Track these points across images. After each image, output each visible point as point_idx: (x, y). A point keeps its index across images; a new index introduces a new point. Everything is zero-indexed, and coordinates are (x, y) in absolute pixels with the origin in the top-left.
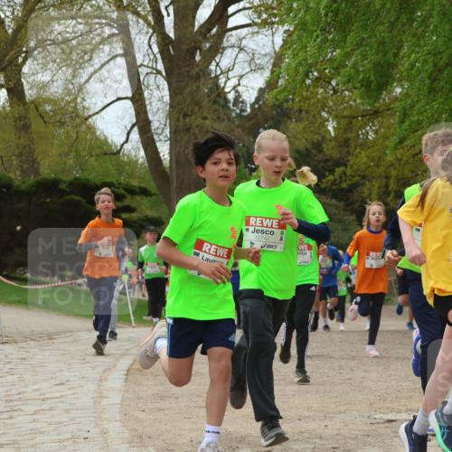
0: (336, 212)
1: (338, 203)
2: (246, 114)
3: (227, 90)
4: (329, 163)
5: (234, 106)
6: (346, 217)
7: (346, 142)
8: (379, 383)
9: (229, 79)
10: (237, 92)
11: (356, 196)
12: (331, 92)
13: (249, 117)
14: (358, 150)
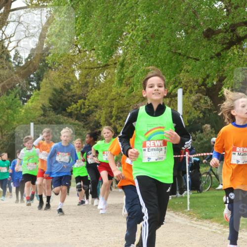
0: (78, 128)
1: (80, 123)
2: (22, 65)
3: (9, 49)
4: (75, 98)
5: (14, 60)
6: (84, 132)
7: (86, 84)
8: (96, 238)
9: (10, 42)
10: (16, 51)
11: (91, 118)
12: (78, 52)
13: (24, 67)
14: (94, 89)
